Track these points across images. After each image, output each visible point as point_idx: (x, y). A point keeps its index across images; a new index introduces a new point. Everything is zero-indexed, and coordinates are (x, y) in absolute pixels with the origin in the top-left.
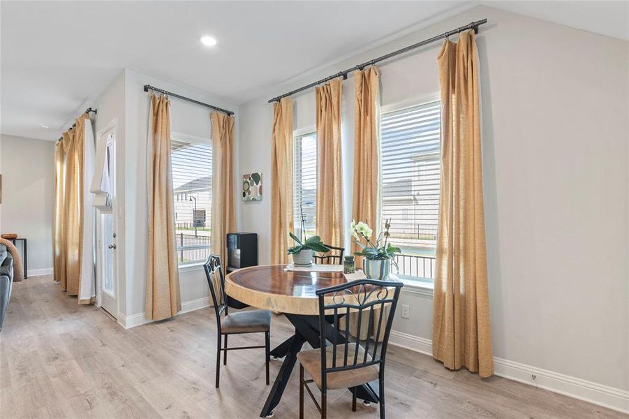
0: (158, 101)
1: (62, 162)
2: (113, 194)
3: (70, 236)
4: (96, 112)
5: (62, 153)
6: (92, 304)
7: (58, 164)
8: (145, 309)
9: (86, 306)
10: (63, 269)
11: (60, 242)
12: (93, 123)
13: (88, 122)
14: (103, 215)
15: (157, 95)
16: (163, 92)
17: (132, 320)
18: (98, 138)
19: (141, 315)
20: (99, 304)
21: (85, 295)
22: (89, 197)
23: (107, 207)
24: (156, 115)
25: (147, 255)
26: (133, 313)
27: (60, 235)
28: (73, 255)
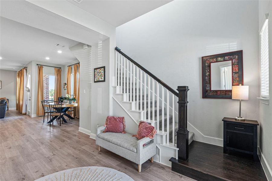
0: (40, 67)
1: (19, 78)
2: (30, 88)
3: (20, 98)
4: (27, 67)
5: (19, 76)
6: (25, 114)
7: (18, 78)
8: (36, 114)
9: (24, 114)
10: (19, 107)
11: (18, 100)
12: (26, 70)
13: (25, 70)
14: (28, 93)
15: (40, 66)
16: (41, 65)
17: (33, 116)
18: (27, 74)
19: (36, 115)
20: (27, 114)
21: (24, 112)
22: (25, 88)
23: (29, 91)
24: (39, 70)
25: (37, 102)
26: (34, 114)
27: (18, 98)
28: (21, 103)
